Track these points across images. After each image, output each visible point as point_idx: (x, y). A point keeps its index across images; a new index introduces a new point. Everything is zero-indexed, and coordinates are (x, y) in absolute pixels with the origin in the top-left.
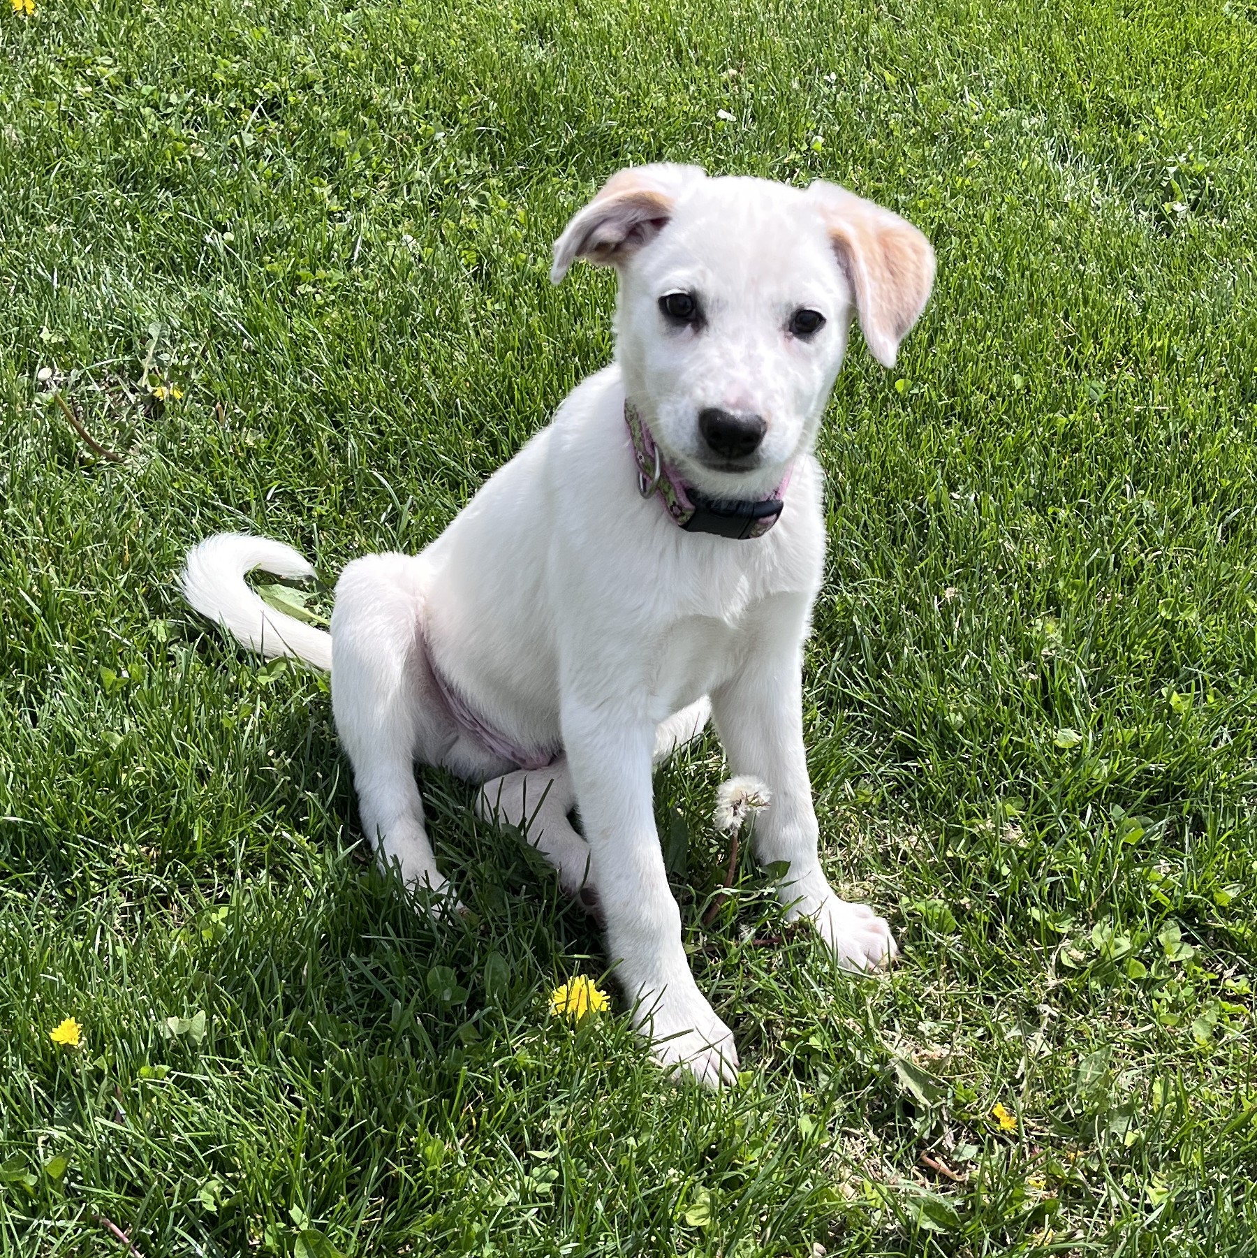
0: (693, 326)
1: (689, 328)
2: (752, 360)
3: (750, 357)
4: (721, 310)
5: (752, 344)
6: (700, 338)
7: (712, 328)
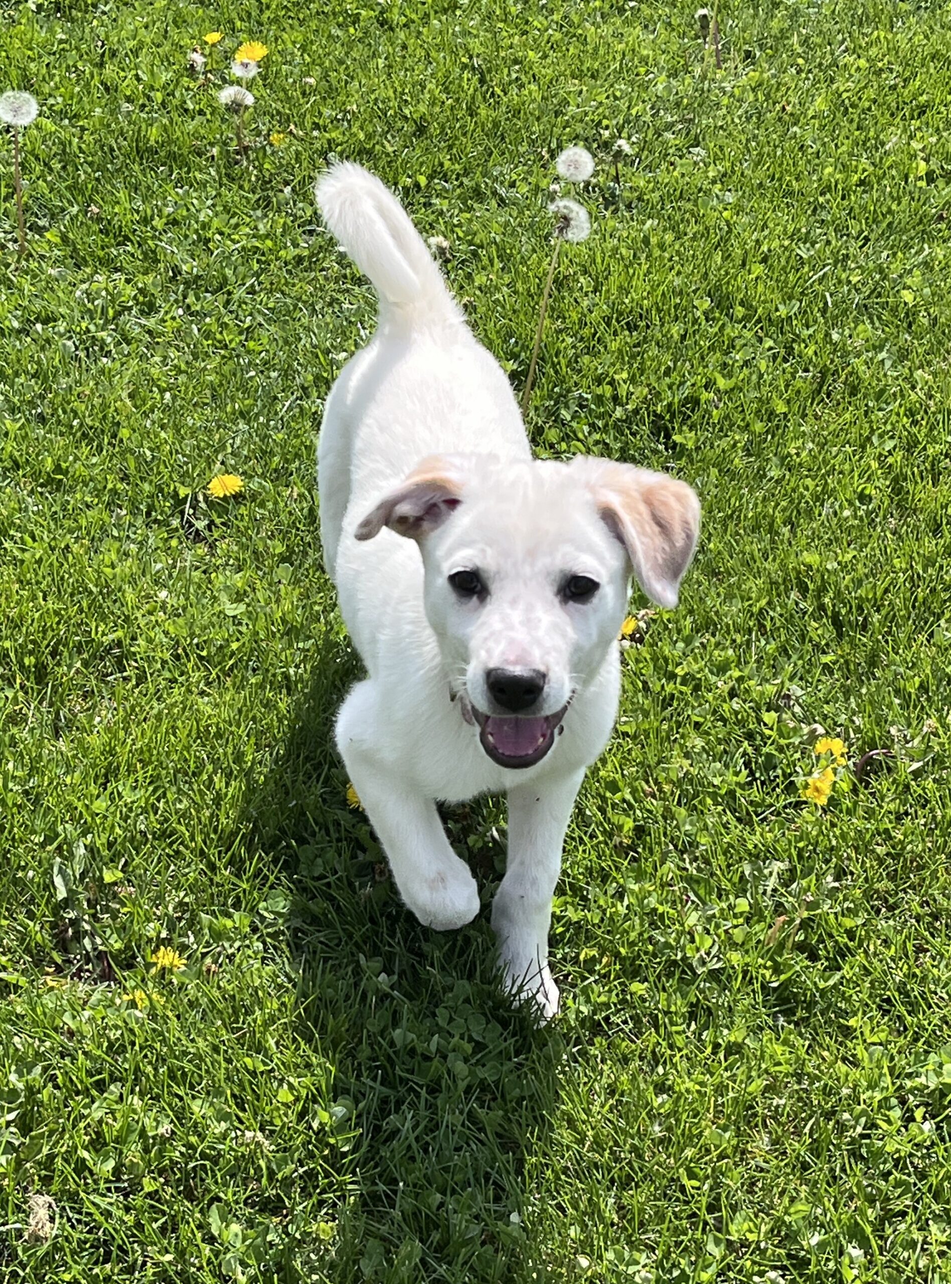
0: (478, 597)
1: (475, 599)
2: (529, 623)
3: (529, 620)
4: (502, 580)
5: (530, 608)
6: (484, 607)
7: (494, 597)
